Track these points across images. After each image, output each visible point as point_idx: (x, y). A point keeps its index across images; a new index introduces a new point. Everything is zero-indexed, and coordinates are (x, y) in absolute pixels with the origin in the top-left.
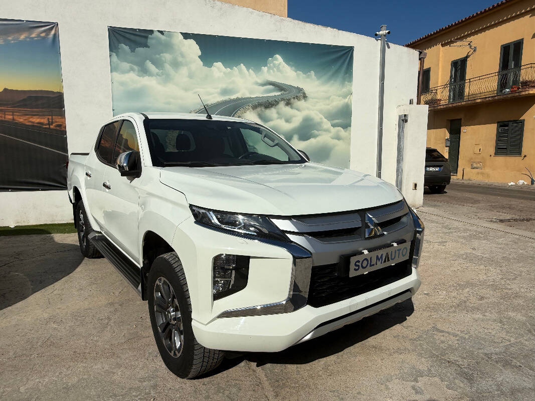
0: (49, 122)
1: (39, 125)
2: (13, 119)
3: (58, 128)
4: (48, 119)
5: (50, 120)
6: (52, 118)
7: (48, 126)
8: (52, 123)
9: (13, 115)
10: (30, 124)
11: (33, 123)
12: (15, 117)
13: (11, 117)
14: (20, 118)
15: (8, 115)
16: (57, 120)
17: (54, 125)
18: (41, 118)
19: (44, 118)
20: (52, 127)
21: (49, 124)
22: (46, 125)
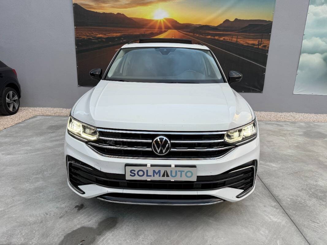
0: (259, 43)
1: (252, 46)
2: (237, 41)
3: (264, 48)
4: (259, 41)
5: (260, 42)
6: (261, 40)
7: (257, 47)
8: (261, 44)
9: (237, 38)
10: (246, 45)
11: (249, 44)
12: (238, 40)
13: (235, 40)
14: (241, 41)
15: (234, 38)
16: (265, 42)
17: (262, 45)
18: (254, 41)
19: (256, 41)
20: (260, 47)
21: (258, 45)
22: (256, 46)
